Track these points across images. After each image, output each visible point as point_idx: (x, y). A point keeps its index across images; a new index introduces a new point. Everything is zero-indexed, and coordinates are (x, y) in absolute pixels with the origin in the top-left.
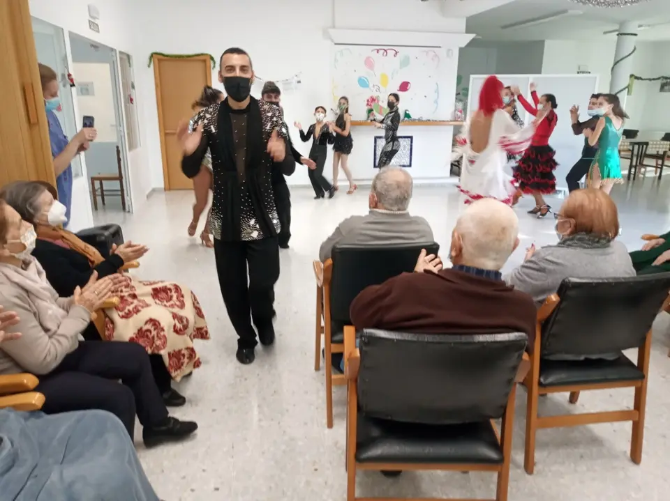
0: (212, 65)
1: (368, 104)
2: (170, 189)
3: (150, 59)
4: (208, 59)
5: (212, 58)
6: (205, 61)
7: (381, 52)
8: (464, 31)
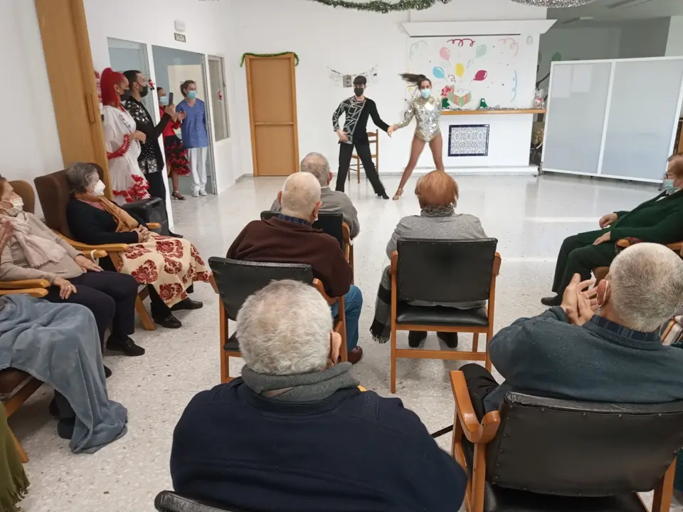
0: (296, 63)
1: (442, 94)
2: (259, 176)
3: (243, 59)
4: (292, 57)
5: (296, 56)
6: (289, 59)
7: (457, 42)
8: (545, 17)
